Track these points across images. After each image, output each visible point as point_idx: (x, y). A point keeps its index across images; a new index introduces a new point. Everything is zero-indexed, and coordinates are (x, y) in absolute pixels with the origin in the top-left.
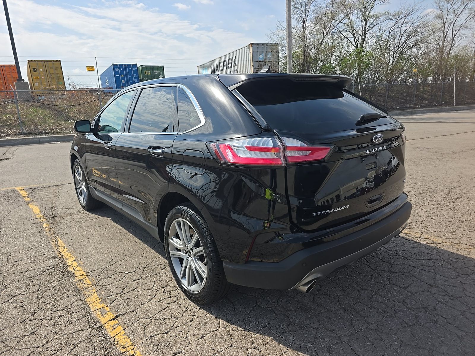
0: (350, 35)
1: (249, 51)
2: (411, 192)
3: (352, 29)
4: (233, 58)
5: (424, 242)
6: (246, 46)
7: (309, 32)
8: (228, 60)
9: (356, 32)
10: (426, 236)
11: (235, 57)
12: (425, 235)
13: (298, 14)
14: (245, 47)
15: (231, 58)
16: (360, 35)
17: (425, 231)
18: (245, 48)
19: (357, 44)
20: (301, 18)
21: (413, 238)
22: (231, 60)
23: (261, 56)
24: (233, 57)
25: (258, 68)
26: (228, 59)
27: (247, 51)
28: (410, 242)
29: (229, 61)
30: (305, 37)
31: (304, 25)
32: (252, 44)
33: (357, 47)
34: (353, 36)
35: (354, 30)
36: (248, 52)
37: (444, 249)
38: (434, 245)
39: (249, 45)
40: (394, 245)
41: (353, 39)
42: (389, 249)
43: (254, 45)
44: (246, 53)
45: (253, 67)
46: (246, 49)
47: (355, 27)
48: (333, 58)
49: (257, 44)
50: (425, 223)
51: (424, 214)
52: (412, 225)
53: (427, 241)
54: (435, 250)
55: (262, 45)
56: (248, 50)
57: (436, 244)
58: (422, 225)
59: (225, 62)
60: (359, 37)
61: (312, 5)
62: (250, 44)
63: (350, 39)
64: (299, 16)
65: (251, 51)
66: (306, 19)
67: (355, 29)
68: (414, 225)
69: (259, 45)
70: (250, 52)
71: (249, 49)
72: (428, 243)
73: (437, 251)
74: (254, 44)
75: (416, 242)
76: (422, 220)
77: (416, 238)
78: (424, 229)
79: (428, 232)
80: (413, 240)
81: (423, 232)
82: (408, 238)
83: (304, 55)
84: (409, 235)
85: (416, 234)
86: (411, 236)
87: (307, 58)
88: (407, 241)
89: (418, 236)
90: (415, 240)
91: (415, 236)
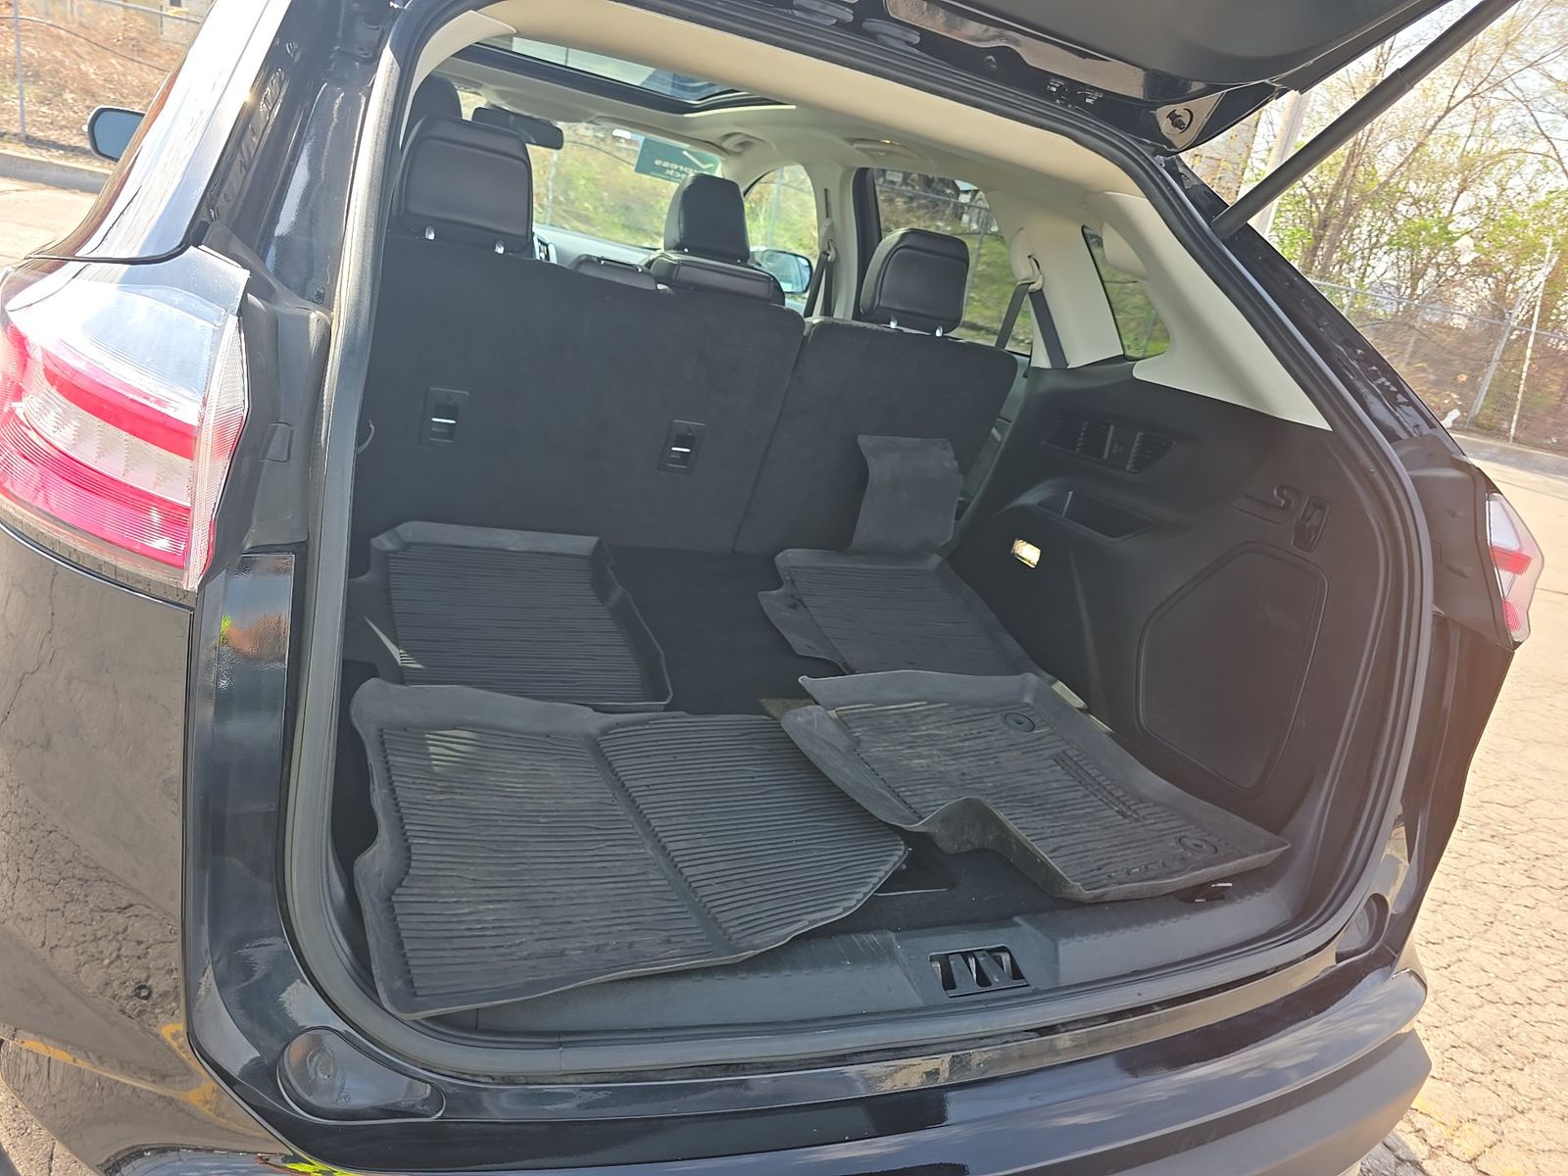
12: (1504, 1154)
50: (1544, 1074)
76: (1538, 1047)
77: (1445, 1159)
78: (1522, 1113)
79: (1529, 1144)
80: (1424, 1165)
81: (1503, 1133)
82: (1404, 1144)
83: (1348, 163)
84: (1418, 1126)
85: (1457, 1134)
86: (1427, 1132)
87: (1354, 175)
88: (1393, 1160)
89: (1466, 1146)
90: (1438, 1169)
91: (1450, 1147)
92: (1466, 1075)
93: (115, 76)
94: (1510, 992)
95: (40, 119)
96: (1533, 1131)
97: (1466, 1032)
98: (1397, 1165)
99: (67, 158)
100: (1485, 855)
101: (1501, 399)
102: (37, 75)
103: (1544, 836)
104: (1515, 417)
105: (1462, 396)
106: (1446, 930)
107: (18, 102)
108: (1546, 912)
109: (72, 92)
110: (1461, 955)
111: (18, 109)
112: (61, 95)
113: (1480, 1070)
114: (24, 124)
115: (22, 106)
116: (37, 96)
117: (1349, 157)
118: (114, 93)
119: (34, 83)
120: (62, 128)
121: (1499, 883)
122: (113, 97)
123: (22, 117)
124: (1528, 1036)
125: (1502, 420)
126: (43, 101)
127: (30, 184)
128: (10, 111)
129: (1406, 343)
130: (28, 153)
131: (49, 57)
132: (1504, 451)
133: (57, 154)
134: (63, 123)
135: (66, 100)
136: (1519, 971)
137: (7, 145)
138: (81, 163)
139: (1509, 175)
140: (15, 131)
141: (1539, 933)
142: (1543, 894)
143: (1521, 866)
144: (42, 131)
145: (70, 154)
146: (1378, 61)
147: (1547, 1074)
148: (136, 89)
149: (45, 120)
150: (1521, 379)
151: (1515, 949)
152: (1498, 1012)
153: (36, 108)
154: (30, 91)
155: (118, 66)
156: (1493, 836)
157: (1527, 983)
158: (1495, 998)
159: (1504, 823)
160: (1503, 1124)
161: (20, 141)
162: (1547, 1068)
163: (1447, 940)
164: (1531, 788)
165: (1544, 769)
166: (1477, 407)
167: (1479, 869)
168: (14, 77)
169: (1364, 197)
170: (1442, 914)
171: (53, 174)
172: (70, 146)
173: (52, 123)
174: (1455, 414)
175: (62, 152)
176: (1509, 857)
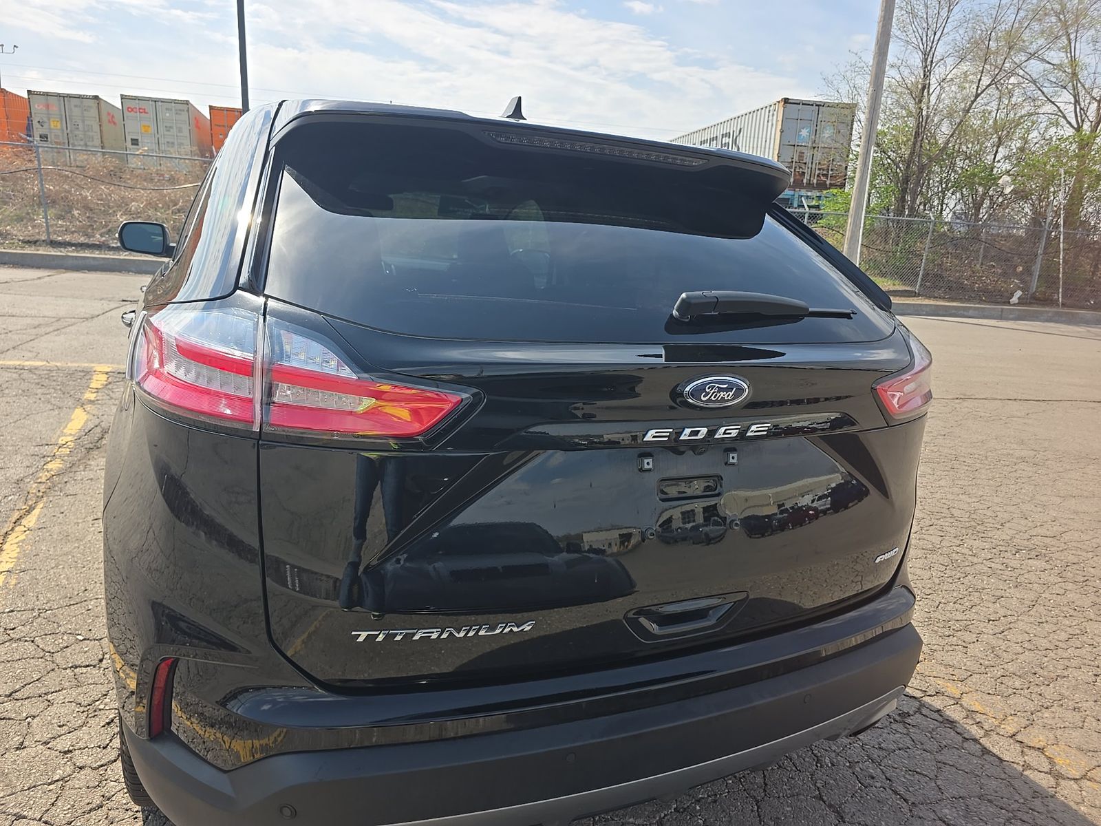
0: (1065, 98)
1: (775, 117)
2: (1075, 566)
3: (1073, 82)
4: (734, 132)
5: (1020, 760)
6: (771, 106)
7: (938, 78)
8: (722, 137)
9: (1085, 88)
10: (1036, 737)
11: (741, 129)
12: (1034, 731)
13: (915, 29)
14: (766, 107)
15: (729, 133)
16: (1095, 99)
17: (1046, 715)
18: (767, 110)
19: (1083, 121)
20: (922, 40)
21: (987, 734)
22: (729, 137)
23: (804, 133)
24: (735, 129)
25: (790, 161)
26: (723, 135)
27: (771, 118)
28: (965, 745)
29: (724, 139)
30: (926, 91)
31: (926, 59)
32: (786, 101)
33: (1079, 129)
34: (1073, 101)
35: (1079, 85)
36: (772, 120)
37: (1075, 807)
38: (1044, 781)
39: (779, 102)
40: (901, 746)
41: (1071, 107)
42: (876, 754)
43: (791, 103)
44: (768, 122)
45: (778, 157)
46: (769, 112)
47: (1082, 75)
48: (1002, 152)
49: (798, 102)
50: (1063, 686)
51: (1077, 652)
52: (1010, 684)
53: (1032, 758)
54: (1037, 804)
55: (812, 105)
56: (773, 115)
57: (1058, 776)
58: (1048, 692)
59: (713, 141)
60: (1090, 103)
61: (956, 9)
62: (780, 99)
63: (1062, 106)
64: (917, 35)
65: (780, 118)
66: (935, 43)
67: (1080, 82)
68: (1018, 684)
69: (803, 104)
70: (777, 121)
71: (775, 113)
72: (1027, 766)
73: (1042, 809)
74: (790, 101)
75: (986, 751)
76: (1059, 672)
77: (995, 737)
78: (1047, 708)
79: (1051, 725)
80: (981, 741)
81: (1034, 720)
82: (968, 731)
83: (915, 138)
84: (978, 720)
85: (1003, 722)
86: (984, 724)
87: (921, 146)
88: (960, 738)
89: (1008, 728)
90: (990, 742)
91: (998, 730)
92: (1010, 691)
93: (104, 196)
94: (1044, 643)
95: (59, 229)
96: (1054, 718)
97: (1011, 667)
98: (963, 742)
99: (78, 252)
100: (1031, 567)
101: (1049, 278)
102: (54, 202)
103: (1074, 552)
104: (1060, 290)
105: (1023, 281)
106: (1002, 612)
107: (44, 220)
108: (1070, 595)
109: (77, 209)
110: (1011, 626)
111: (45, 224)
112: (70, 212)
113: (1020, 687)
114: (48, 234)
115: (47, 223)
116: (55, 215)
117: (915, 135)
118: (104, 207)
119: (52, 207)
120: (73, 233)
121: (1041, 582)
122: (103, 209)
123: (48, 229)
124: (1054, 667)
125: (1052, 293)
126: (60, 217)
127: (56, 271)
128: (39, 226)
129: (978, 251)
130: (53, 252)
131: (61, 189)
132: (1057, 313)
133: (70, 249)
134: (73, 229)
135: (73, 215)
136: (1051, 631)
137: (38, 248)
138: (87, 253)
139: (1028, 131)
140: (43, 238)
141: (1065, 609)
142: (1070, 586)
143: (1056, 571)
144: (61, 236)
145: (79, 248)
146: (925, 71)
147: (1065, 686)
148: (118, 202)
149: (61, 229)
150: (1060, 264)
151: (1048, 619)
152: (1034, 655)
153: (55, 223)
154: (50, 212)
155: (105, 190)
156: (1037, 556)
157: (1056, 637)
158: (1033, 648)
159: (1046, 547)
160: (1034, 716)
161: (47, 244)
162: (1066, 683)
163: (1002, 618)
164: (1066, 524)
165: (1076, 512)
166: (1033, 287)
167: (1026, 576)
168: (40, 204)
169: (930, 159)
170: (1000, 604)
171: (70, 262)
172: (79, 243)
173: (66, 230)
174: (1019, 293)
175: (74, 248)
176: (1048, 567)
